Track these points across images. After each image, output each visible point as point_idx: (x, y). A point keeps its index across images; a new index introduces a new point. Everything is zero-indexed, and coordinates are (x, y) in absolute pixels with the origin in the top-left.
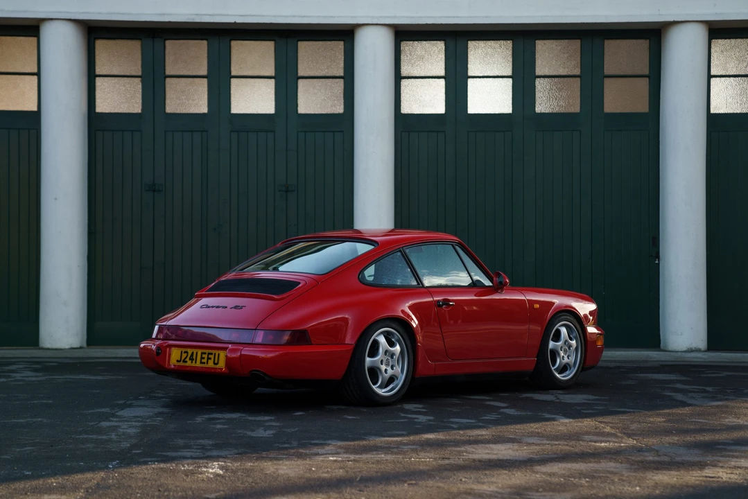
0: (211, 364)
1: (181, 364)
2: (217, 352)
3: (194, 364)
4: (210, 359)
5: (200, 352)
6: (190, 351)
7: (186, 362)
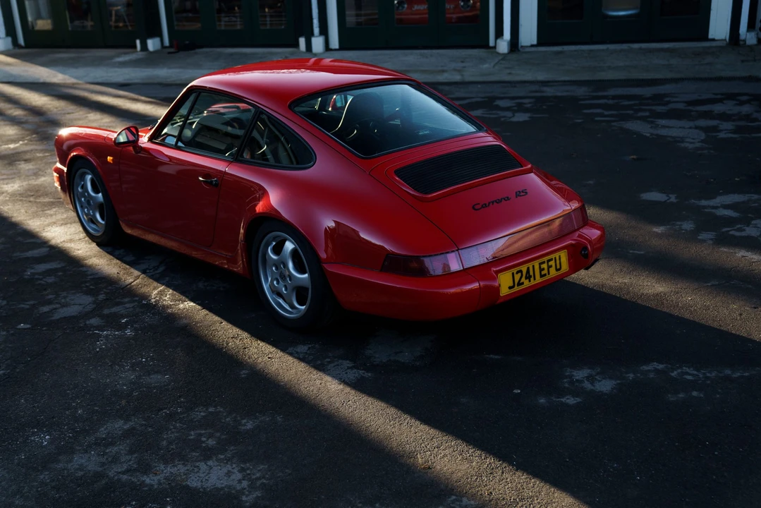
0: (553, 272)
1: (517, 289)
2: (557, 255)
3: (533, 282)
4: (551, 266)
6: (524, 269)
7: (523, 283)
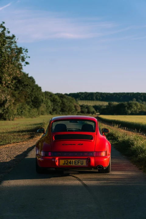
0: (80, 164)
1: (65, 165)
3: (71, 165)
5: (74, 160)
6: (69, 161)
